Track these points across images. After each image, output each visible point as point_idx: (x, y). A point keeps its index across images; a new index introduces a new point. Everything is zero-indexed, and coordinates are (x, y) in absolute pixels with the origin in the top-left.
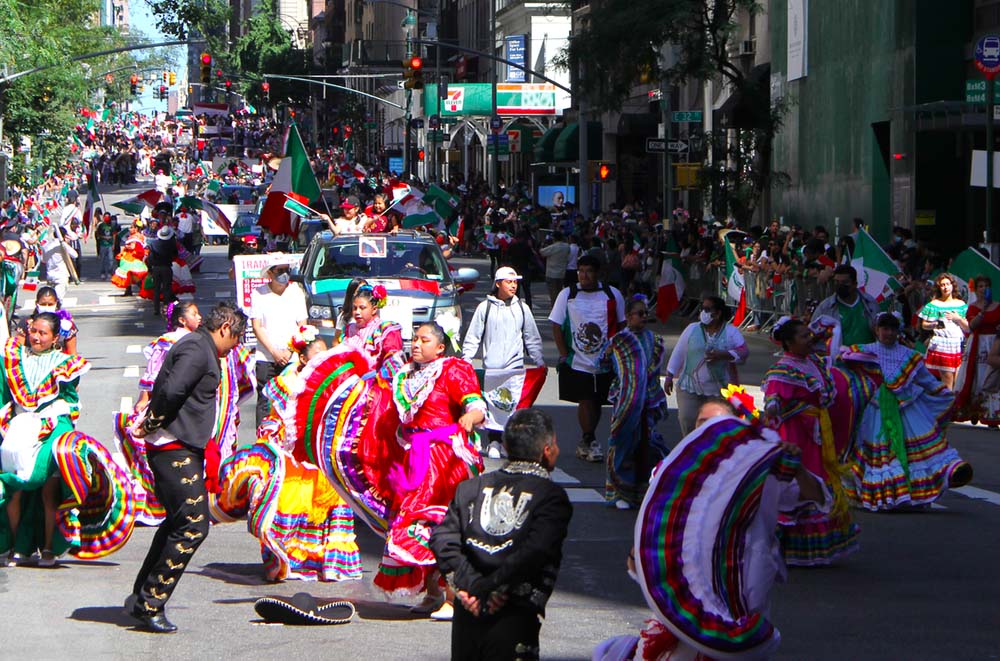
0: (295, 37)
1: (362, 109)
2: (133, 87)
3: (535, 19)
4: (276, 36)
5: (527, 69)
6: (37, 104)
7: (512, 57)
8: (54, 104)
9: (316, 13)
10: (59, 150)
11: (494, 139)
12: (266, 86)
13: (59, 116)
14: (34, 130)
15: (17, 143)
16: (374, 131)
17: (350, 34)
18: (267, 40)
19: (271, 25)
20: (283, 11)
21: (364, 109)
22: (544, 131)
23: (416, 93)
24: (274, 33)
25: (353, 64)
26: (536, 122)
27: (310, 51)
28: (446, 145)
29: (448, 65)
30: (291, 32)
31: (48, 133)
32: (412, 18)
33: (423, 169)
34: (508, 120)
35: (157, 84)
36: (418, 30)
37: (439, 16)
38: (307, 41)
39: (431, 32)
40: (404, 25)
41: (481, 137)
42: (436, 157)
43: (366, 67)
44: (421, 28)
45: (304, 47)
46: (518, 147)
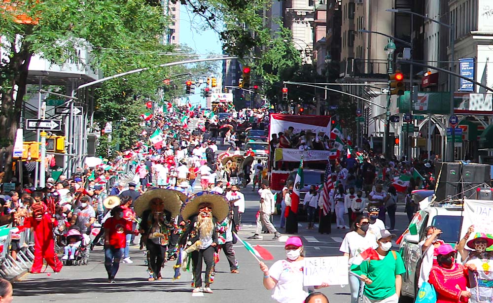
0: (303, 55)
1: (354, 109)
2: (189, 88)
3: (480, 47)
5: (475, 83)
6: (118, 98)
7: (463, 74)
8: (129, 99)
9: (319, 39)
10: (132, 133)
11: (452, 132)
12: (285, 89)
13: (133, 108)
14: (116, 118)
15: (102, 127)
16: (362, 123)
17: (344, 54)
18: (284, 57)
19: (287, 45)
20: (294, 35)
21: (356, 109)
22: (486, 126)
23: (394, 97)
24: (288, 52)
25: (347, 75)
26: (479, 119)
27: (315, 64)
28: (415, 134)
29: (416, 78)
30: (301, 51)
31: (125, 120)
32: (392, 44)
33: (398, 151)
34: (461, 117)
35: (204, 86)
36: (396, 52)
37: (411, 44)
38: (313, 58)
39: (407, 54)
40: (386, 49)
41: (440, 130)
42: (408, 143)
43: (357, 78)
44: (398, 51)
45: (310, 62)
46: (467, 137)
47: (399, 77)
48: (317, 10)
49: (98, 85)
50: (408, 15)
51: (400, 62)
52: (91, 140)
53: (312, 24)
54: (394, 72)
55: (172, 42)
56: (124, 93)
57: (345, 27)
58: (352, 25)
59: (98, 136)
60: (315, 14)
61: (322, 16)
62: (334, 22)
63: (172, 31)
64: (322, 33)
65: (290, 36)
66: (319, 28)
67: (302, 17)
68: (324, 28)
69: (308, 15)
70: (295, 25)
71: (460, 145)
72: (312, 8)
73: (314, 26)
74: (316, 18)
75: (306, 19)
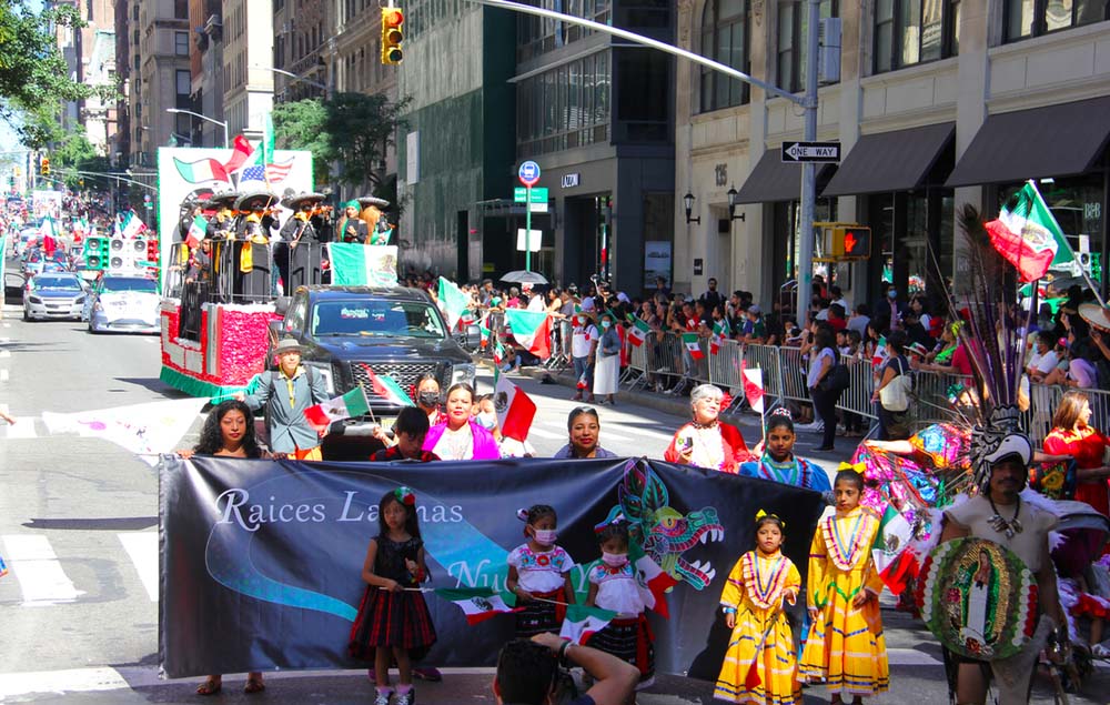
4: (85, 147)
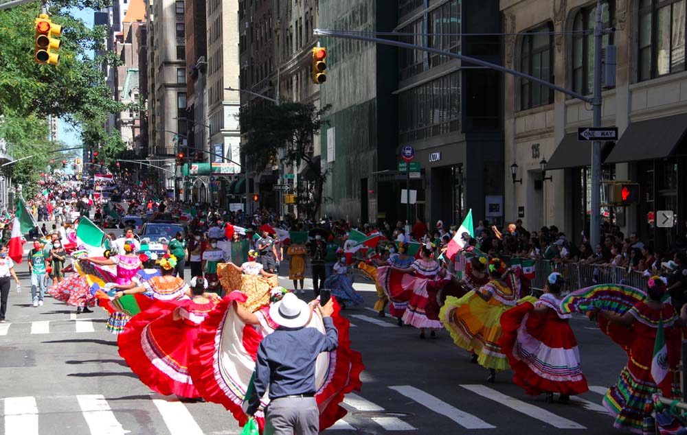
0: (127, 145)
1: (157, 173)
2: (64, 164)
3: (225, 138)
4: (119, 144)
5: (223, 158)
6: (25, 172)
7: (217, 153)
8: (31, 171)
9: (136, 135)
10: (33, 190)
11: (211, 185)
12: (118, 164)
13: (33, 177)
14: (24, 182)
15: (17, 187)
16: (162, 182)
17: (150, 144)
18: (117, 146)
19: (118, 139)
20: (122, 134)
21: (158, 174)
22: (230, 182)
23: (179, 167)
24: (119, 143)
25: (153, 155)
26: (226, 178)
27: (134, 150)
28: (191, 187)
29: (190, 156)
30: (126, 143)
31: (29, 183)
32: (177, 137)
33: (182, 197)
34: (216, 177)
35: (73, 163)
36: (179, 142)
37: (187, 137)
38: (133, 146)
39: (185, 142)
40: (173, 140)
41: (205, 184)
42: (187, 192)
43: (158, 157)
44: (180, 141)
45: (131, 148)
46: (220, 188)
47: (181, 156)
48: (134, 120)
49: (13, 164)
50: (185, 121)
51: (181, 147)
52: (11, 195)
53: (132, 127)
54: (178, 152)
55: (54, 139)
56: (27, 168)
57: (150, 129)
58: (154, 127)
59: (14, 192)
60: (133, 122)
61: (138, 123)
62: (144, 126)
63: (54, 133)
64: (138, 132)
65: (120, 134)
66: (136, 129)
67: (126, 124)
68: (139, 129)
69: (129, 122)
70: (122, 128)
71: (216, 193)
72: (131, 118)
73: (133, 128)
74: (134, 124)
75: (128, 125)
